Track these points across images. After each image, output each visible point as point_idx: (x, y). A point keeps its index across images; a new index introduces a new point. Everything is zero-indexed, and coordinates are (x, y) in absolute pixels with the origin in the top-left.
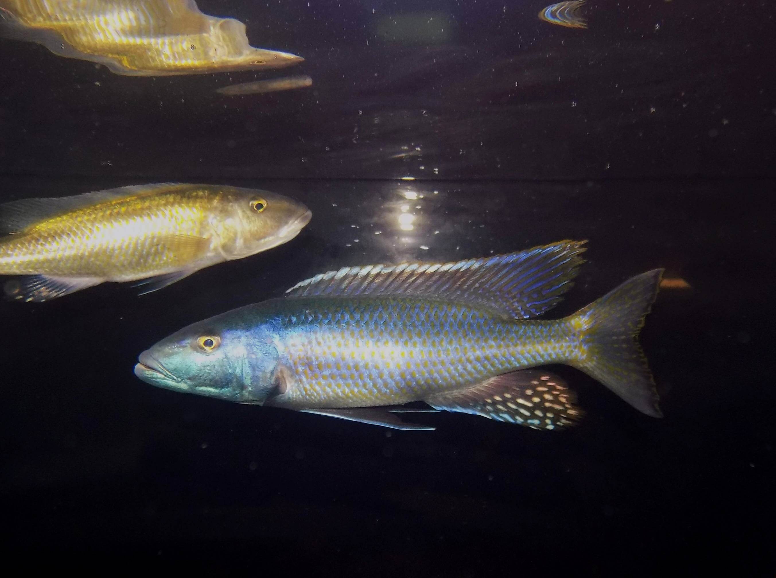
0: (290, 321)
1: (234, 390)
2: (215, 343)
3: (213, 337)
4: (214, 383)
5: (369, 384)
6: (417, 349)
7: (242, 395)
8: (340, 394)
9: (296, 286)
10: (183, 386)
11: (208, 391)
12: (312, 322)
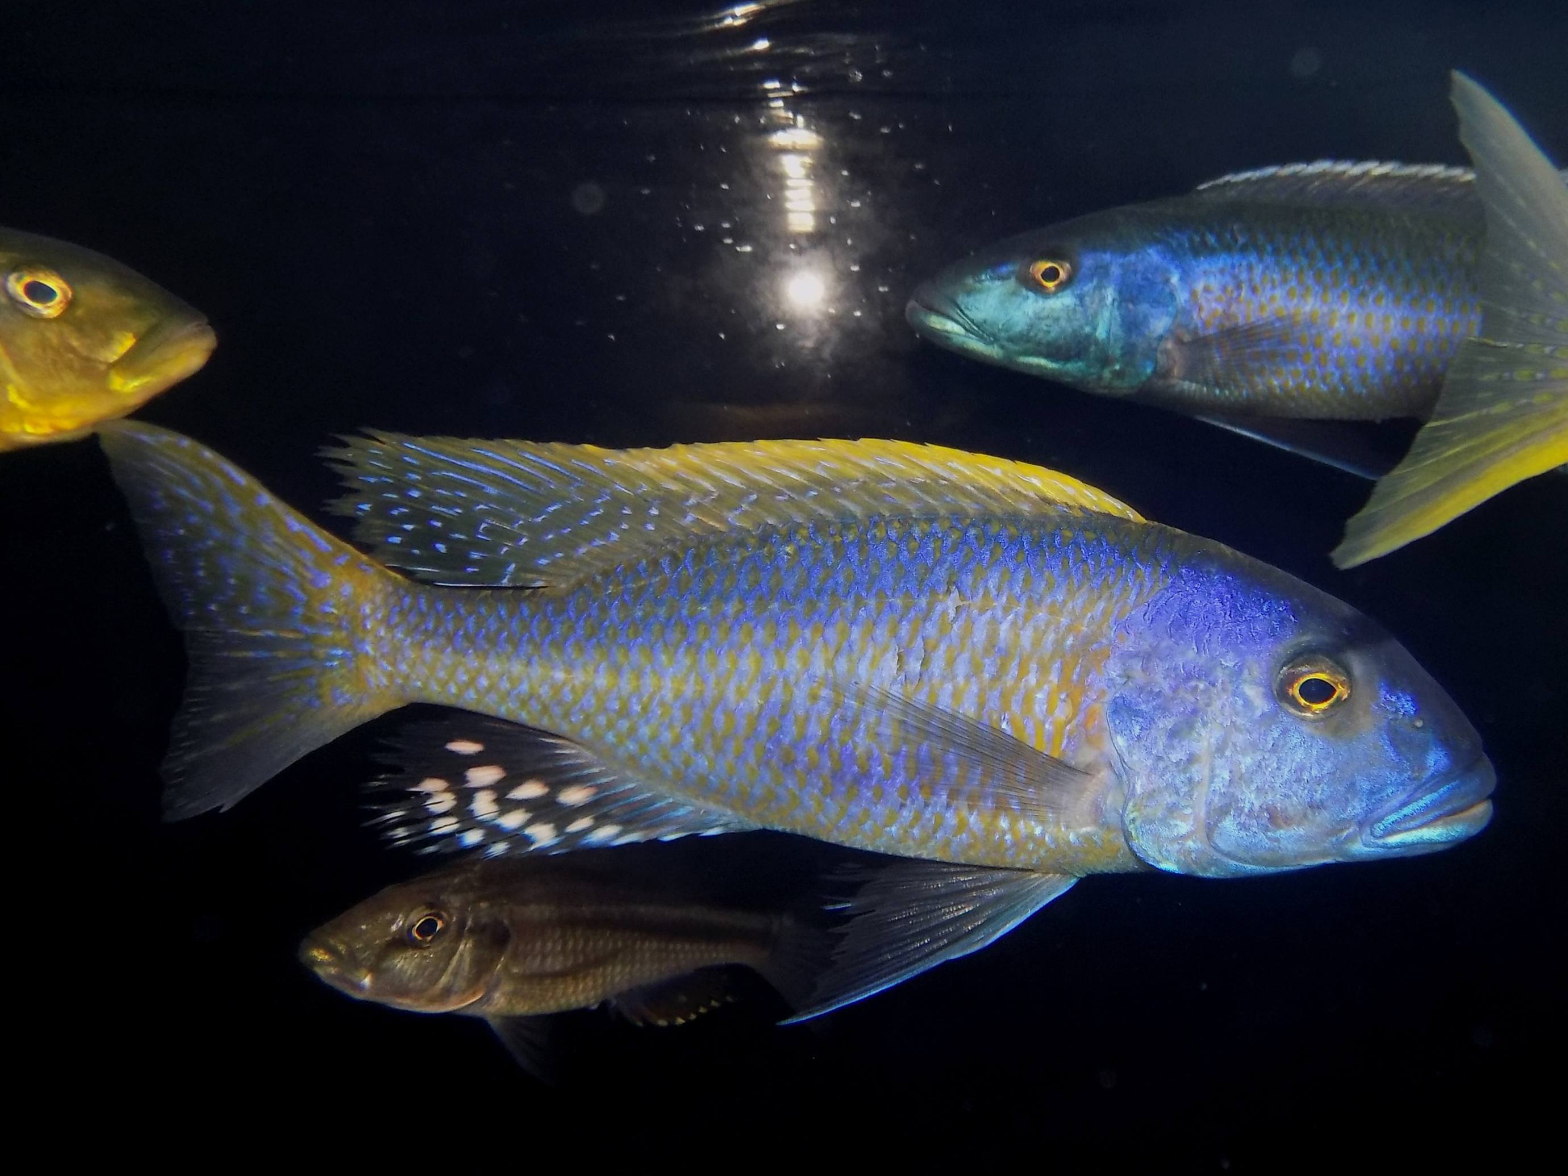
0: (1204, 243)
1: (1088, 367)
2: (1063, 275)
3: (1060, 262)
4: (1053, 351)
5: (1333, 374)
6: (1432, 317)
7: (1100, 378)
8: (1278, 391)
9: (1221, 181)
10: (993, 351)
11: (1039, 366)
12: (1244, 249)
